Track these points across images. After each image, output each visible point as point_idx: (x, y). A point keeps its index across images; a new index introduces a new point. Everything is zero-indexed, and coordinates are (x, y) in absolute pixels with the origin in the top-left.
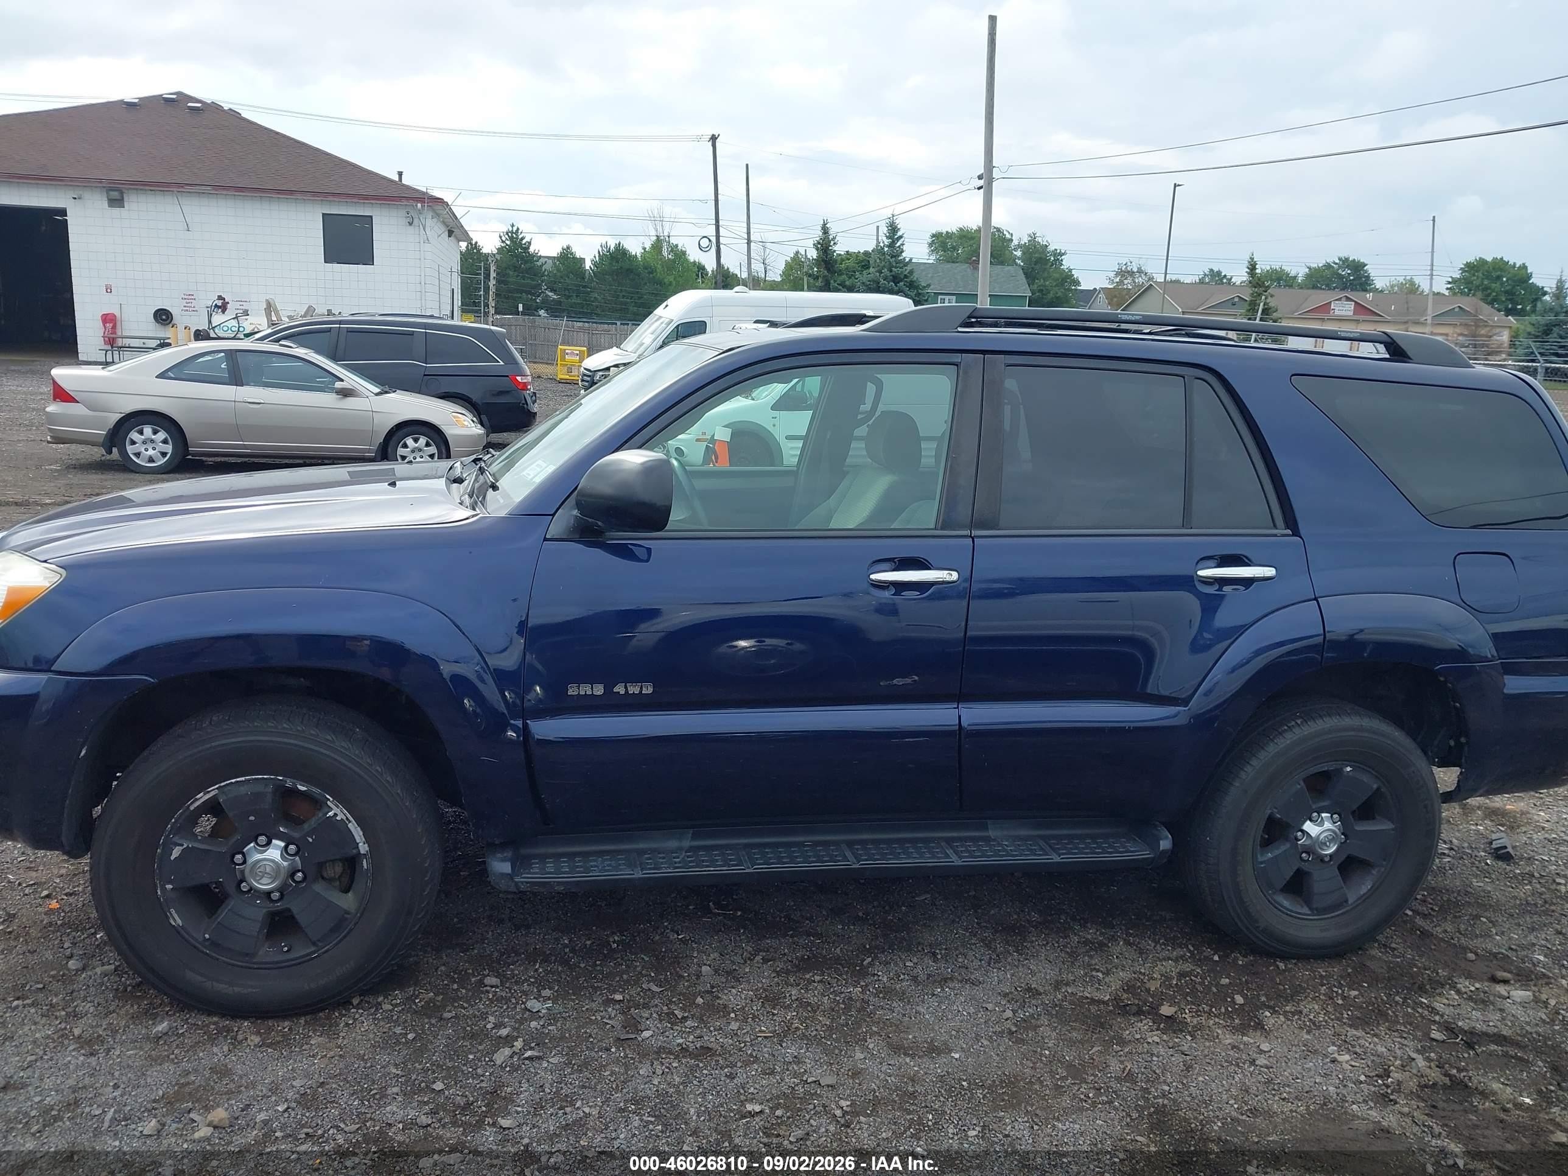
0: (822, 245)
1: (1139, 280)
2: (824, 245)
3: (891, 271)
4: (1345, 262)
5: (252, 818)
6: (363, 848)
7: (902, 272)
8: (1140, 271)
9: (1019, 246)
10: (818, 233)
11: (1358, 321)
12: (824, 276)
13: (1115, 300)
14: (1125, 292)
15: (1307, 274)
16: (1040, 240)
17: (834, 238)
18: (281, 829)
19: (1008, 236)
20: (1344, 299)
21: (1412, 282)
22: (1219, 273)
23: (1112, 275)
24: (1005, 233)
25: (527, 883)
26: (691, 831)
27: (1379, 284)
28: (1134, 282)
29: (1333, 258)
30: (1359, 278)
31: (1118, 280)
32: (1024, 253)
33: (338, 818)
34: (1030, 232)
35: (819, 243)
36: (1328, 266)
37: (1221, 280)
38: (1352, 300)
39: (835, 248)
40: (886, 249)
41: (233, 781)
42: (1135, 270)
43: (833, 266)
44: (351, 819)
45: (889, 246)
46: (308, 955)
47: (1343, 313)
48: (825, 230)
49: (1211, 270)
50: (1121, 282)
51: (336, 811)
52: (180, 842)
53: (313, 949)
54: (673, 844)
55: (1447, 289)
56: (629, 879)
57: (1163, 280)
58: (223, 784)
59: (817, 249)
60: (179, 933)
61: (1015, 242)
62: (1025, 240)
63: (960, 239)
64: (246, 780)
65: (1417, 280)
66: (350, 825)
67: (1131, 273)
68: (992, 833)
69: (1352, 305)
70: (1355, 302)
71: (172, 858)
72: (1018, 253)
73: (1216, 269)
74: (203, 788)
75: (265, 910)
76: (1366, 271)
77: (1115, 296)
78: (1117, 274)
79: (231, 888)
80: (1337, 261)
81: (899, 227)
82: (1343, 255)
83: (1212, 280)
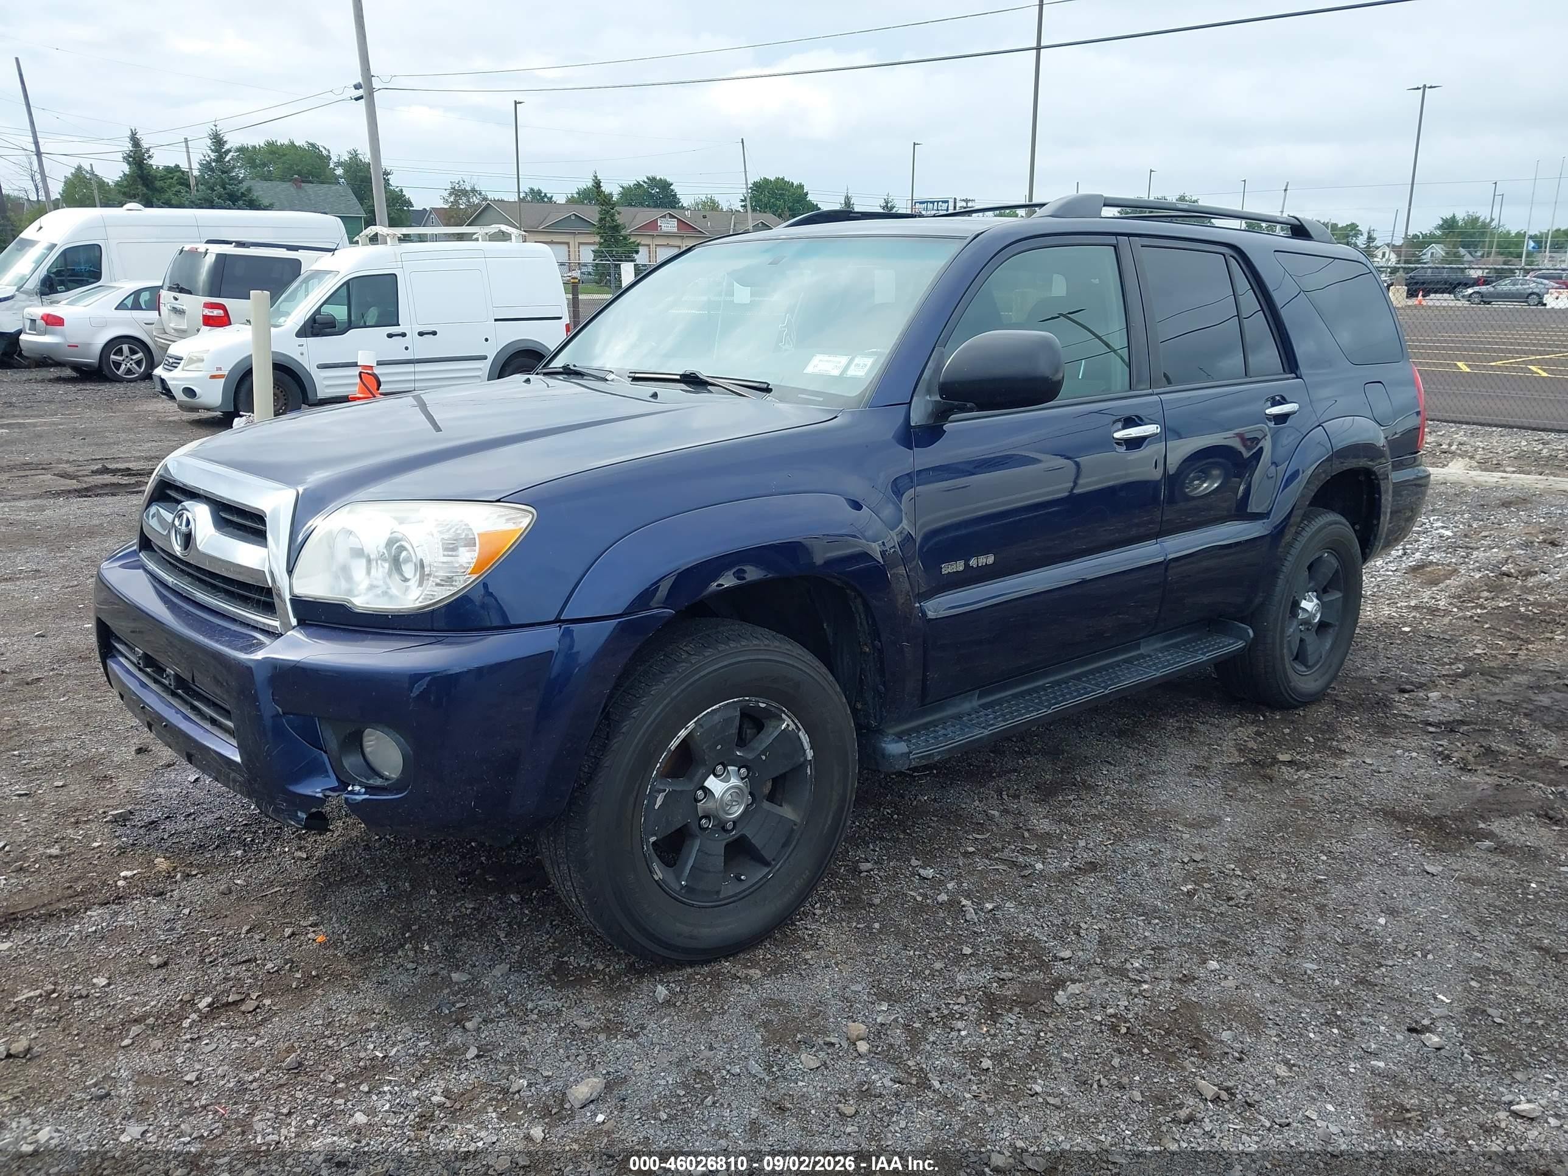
0: (134, 159)
1: (475, 200)
2: (137, 158)
3: (225, 189)
4: (652, 181)
5: (719, 747)
6: (810, 754)
7: (238, 190)
8: (473, 191)
9: (339, 164)
10: (128, 146)
11: (682, 237)
12: (144, 195)
13: (452, 220)
14: (461, 213)
15: (621, 193)
16: (360, 157)
17: (148, 150)
18: (738, 753)
19: (325, 153)
20: (668, 216)
21: (713, 201)
22: (539, 192)
23: (446, 194)
24: (321, 149)
25: (918, 758)
26: (978, 691)
27: (686, 201)
28: (469, 201)
29: (642, 178)
30: (666, 196)
31: (452, 199)
32: (346, 171)
33: (790, 729)
34: (350, 148)
35: (131, 157)
36: (638, 185)
37: (542, 198)
38: (675, 218)
39: (151, 162)
40: (214, 164)
41: (709, 710)
42: (468, 188)
43: (152, 183)
44: (801, 727)
45: (215, 161)
46: (764, 877)
47: (669, 229)
48: (135, 142)
49: (532, 189)
50: (456, 202)
51: (787, 723)
52: (662, 787)
53: (767, 870)
54: (967, 706)
55: (742, 206)
56: (981, 738)
57: (517, 200)
58: (700, 716)
59: (129, 163)
60: (660, 886)
61: (334, 159)
62: (345, 157)
63: (270, 154)
64: (720, 707)
65: (717, 198)
66: (800, 733)
67: (465, 193)
68: (1143, 650)
69: (675, 222)
70: (678, 219)
71: (656, 807)
72: (339, 171)
73: (536, 189)
74: (684, 725)
75: (724, 843)
76: (673, 191)
77: (453, 217)
78: (450, 195)
79: (694, 827)
80: (646, 180)
81: (225, 139)
82: (650, 175)
83: (533, 198)
